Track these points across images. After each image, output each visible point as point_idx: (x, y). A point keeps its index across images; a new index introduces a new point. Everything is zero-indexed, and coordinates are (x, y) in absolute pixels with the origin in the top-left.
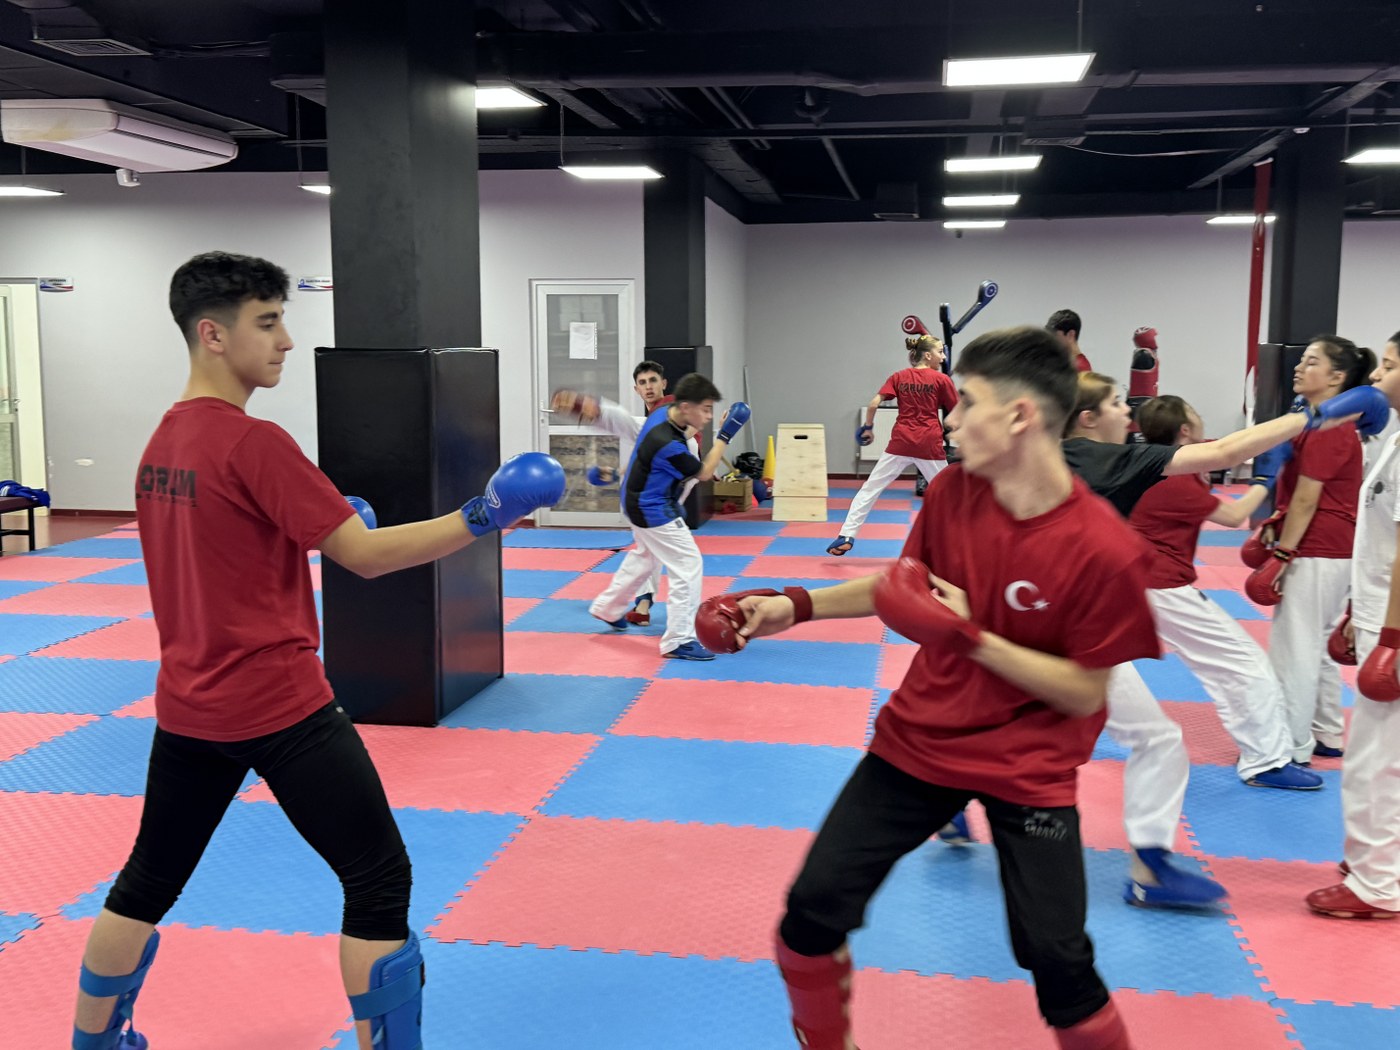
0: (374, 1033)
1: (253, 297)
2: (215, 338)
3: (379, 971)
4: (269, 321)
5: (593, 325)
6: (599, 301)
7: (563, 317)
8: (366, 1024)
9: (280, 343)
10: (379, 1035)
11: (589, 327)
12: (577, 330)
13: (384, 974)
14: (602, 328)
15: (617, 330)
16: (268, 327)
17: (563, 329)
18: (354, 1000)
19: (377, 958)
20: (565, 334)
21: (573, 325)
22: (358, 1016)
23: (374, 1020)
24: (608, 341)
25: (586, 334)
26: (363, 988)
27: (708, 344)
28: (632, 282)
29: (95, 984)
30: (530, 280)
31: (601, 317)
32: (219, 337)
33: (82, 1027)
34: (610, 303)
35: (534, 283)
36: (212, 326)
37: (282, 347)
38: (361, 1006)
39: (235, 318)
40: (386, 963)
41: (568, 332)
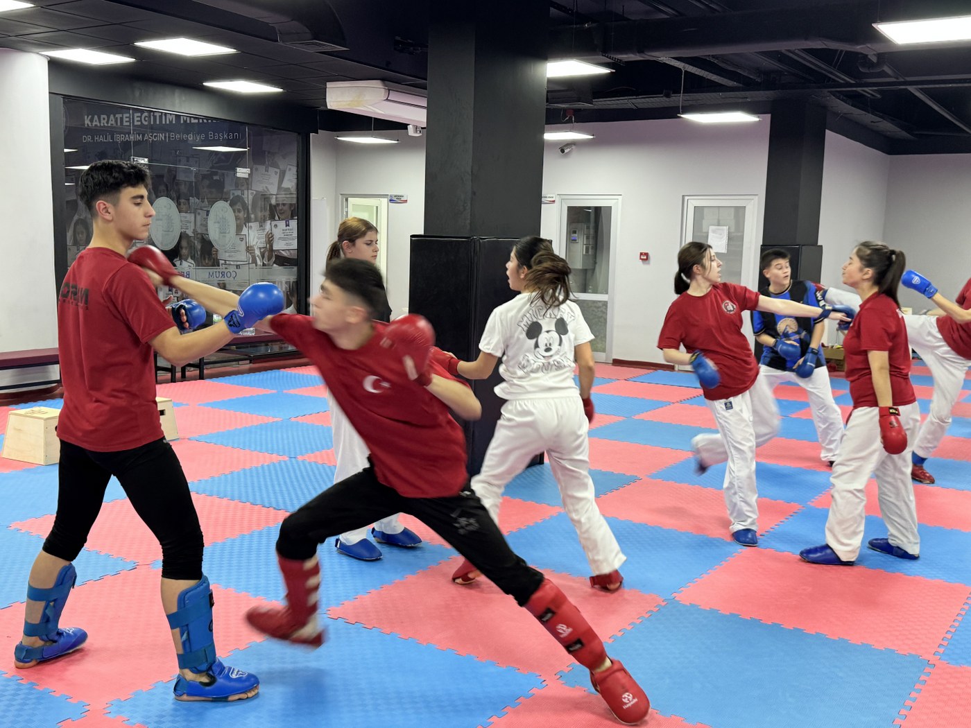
0: (182, 635)
1: (128, 186)
2: (107, 212)
3: (182, 598)
4: (139, 200)
5: (726, 228)
6: (733, 210)
7: (705, 223)
8: (177, 630)
9: (147, 213)
10: (185, 636)
11: (723, 230)
12: (714, 232)
13: (186, 599)
14: (733, 230)
15: (743, 232)
16: (138, 204)
17: (704, 231)
18: (169, 617)
19: (181, 590)
20: (705, 235)
21: (712, 228)
22: (173, 627)
23: (181, 627)
24: (735, 240)
25: (721, 234)
26: (174, 609)
27: (819, 244)
28: (757, 197)
29: (35, 594)
30: (683, 196)
31: (733, 223)
32: (109, 211)
33: (29, 621)
34: (739, 212)
35: (686, 198)
36: (104, 205)
37: (148, 215)
38: (174, 620)
39: (118, 199)
40: (187, 593)
41: (708, 233)
